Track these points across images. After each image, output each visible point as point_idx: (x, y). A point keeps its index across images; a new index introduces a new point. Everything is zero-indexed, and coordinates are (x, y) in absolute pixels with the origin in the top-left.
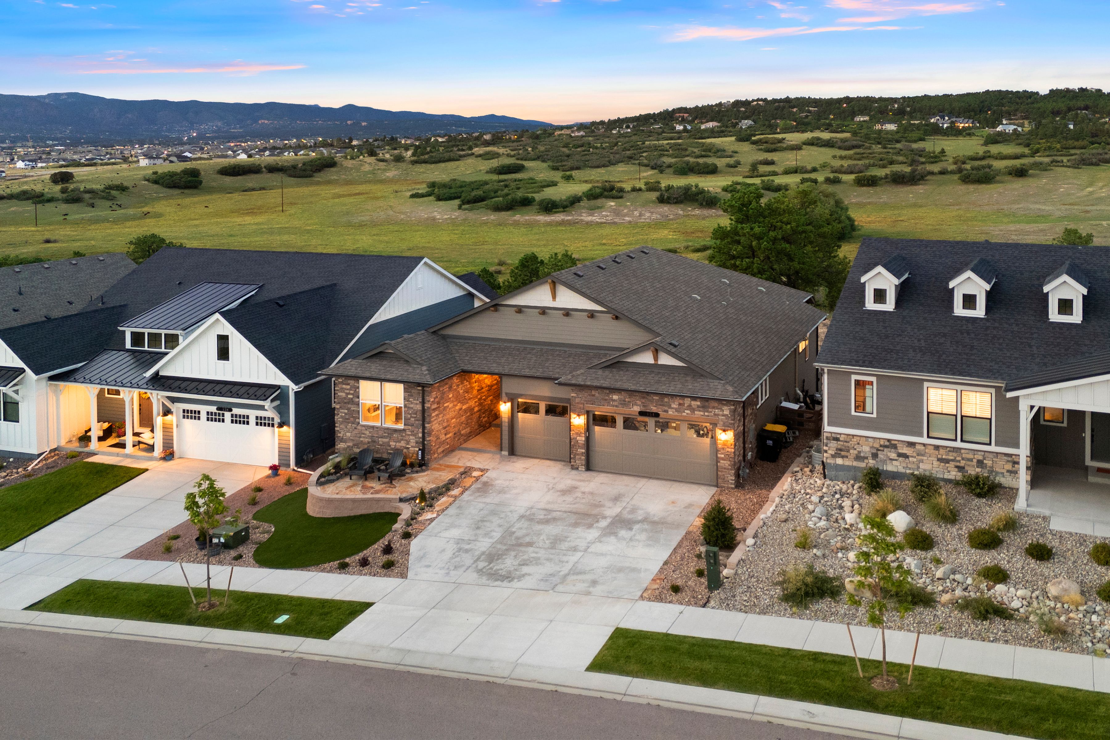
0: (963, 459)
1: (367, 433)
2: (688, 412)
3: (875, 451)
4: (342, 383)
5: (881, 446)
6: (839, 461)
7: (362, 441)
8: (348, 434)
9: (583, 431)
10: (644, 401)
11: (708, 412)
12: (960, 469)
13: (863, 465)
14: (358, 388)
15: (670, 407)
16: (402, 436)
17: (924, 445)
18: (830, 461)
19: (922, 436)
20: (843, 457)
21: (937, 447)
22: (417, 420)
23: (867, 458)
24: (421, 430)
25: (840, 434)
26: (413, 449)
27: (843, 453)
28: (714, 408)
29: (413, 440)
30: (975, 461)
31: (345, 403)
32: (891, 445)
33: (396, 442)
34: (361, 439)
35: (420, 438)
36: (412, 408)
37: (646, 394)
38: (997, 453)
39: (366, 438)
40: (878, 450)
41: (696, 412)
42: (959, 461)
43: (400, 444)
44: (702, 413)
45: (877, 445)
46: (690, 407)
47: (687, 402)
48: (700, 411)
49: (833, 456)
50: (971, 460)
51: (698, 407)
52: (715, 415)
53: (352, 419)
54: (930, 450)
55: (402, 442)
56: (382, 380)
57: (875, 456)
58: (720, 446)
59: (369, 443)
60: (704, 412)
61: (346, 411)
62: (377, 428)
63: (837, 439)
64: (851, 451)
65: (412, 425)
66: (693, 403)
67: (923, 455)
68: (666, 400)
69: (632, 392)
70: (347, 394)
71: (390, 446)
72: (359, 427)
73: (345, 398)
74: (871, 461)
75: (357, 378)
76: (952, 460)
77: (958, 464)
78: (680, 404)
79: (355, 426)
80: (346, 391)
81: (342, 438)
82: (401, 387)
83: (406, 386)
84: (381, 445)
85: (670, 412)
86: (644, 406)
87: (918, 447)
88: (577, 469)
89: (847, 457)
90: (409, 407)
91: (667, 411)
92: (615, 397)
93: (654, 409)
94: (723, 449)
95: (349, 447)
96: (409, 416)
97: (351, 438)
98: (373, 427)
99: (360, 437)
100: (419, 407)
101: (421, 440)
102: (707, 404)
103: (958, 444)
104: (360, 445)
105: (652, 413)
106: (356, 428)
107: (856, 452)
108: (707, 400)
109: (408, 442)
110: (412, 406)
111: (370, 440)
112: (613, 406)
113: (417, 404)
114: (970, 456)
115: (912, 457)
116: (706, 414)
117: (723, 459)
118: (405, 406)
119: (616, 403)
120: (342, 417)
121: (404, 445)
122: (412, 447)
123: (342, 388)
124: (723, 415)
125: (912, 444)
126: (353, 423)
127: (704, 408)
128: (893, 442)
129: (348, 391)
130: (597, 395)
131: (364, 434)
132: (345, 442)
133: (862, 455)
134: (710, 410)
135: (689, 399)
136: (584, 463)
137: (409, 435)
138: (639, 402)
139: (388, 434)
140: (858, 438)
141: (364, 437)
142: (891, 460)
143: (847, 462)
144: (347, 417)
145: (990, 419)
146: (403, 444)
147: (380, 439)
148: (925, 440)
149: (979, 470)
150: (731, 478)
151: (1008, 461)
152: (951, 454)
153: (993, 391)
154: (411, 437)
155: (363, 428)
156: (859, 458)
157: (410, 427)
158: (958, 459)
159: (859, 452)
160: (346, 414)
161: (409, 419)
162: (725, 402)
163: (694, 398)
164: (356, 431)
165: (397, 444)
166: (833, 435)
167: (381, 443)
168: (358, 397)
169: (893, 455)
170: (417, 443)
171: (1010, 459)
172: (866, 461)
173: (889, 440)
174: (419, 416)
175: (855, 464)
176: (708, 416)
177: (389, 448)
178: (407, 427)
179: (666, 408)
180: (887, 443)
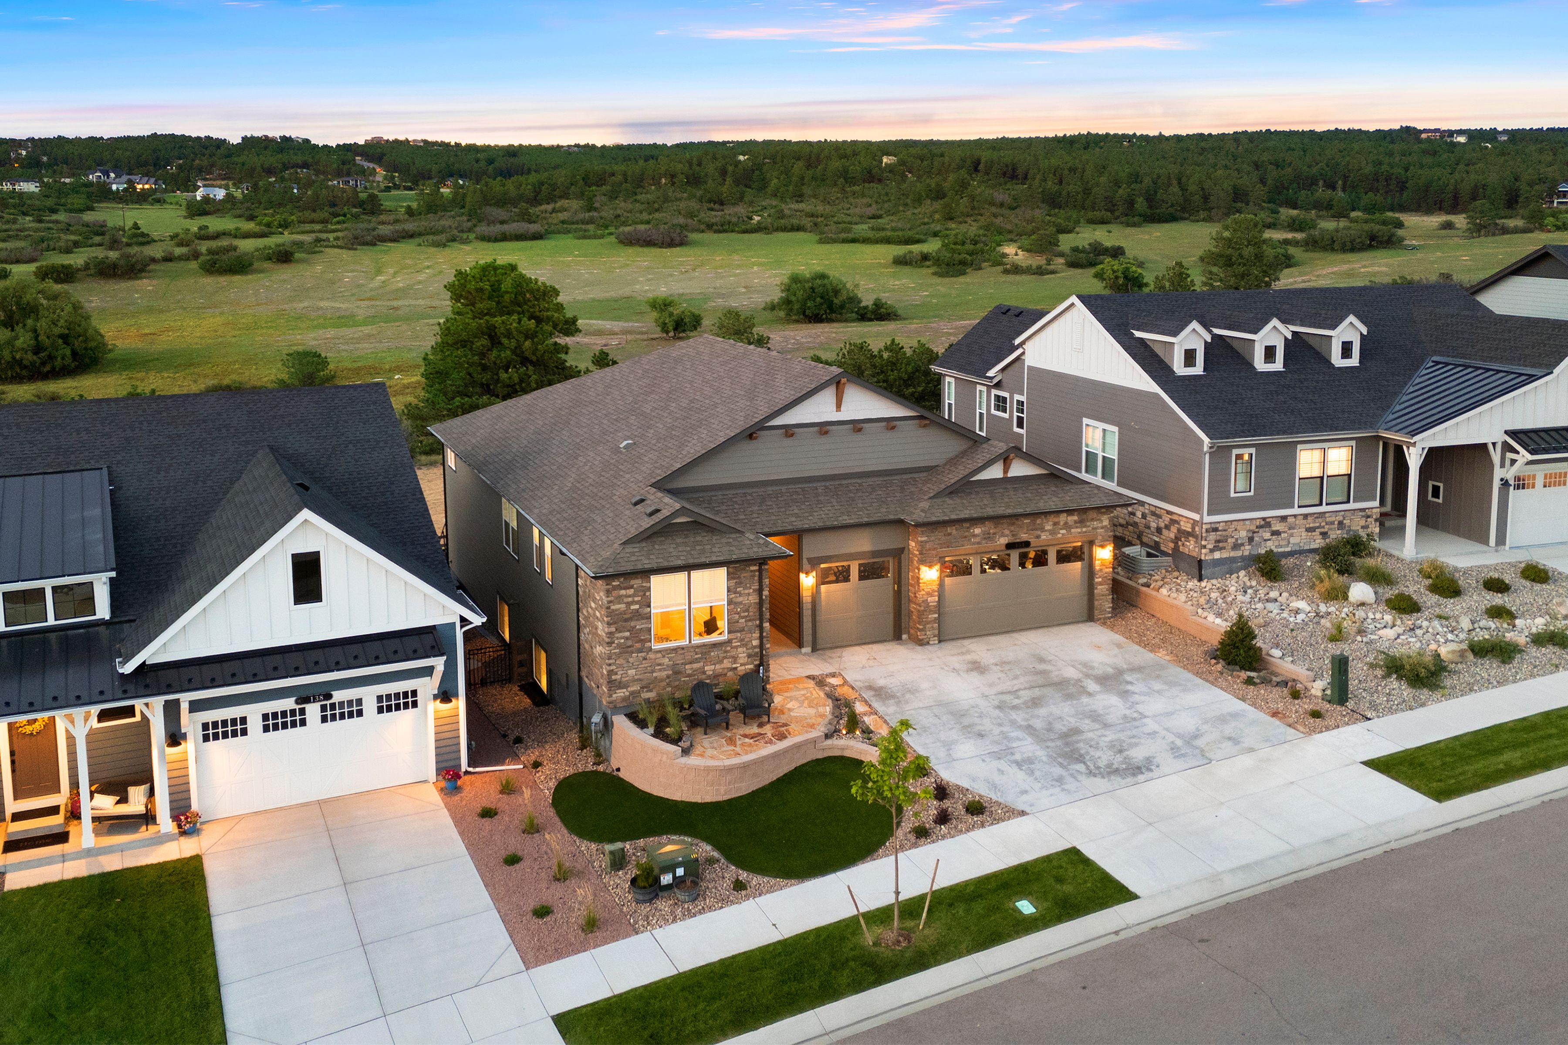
0: (1327, 524)
1: (666, 661)
2: (1064, 531)
3: (1250, 535)
4: (620, 588)
5: (1257, 527)
6: (1217, 555)
7: (656, 678)
8: (632, 672)
9: (935, 587)
10: (1012, 528)
11: (1085, 526)
12: (1324, 535)
13: (1239, 553)
14: (649, 589)
15: (1043, 529)
16: (726, 652)
17: (1295, 516)
18: (1208, 557)
19: (1293, 507)
20: (1221, 549)
21: (1306, 516)
22: (750, 620)
23: (1242, 545)
24: (757, 635)
25: (1219, 522)
26: (743, 668)
27: (1221, 545)
28: (1092, 520)
29: (742, 656)
30: (1336, 523)
31: (626, 620)
32: (1266, 523)
33: (714, 664)
34: (655, 675)
35: (755, 647)
36: (741, 603)
37: (1014, 518)
38: (1354, 510)
39: (665, 670)
40: (1254, 532)
41: (1073, 530)
42: (1323, 527)
43: (722, 666)
44: (1079, 530)
45: (1253, 528)
46: (1067, 526)
47: (1063, 518)
48: (1077, 527)
49: (1212, 551)
50: (1332, 523)
51: (1076, 522)
52: (1094, 529)
53: (638, 645)
54: (1300, 521)
55: (725, 661)
56: (688, 568)
57: (1251, 540)
58: (1097, 568)
59: (668, 677)
60: (1082, 528)
61: (627, 634)
62: (683, 649)
63: (1216, 530)
64: (1230, 540)
65: (742, 630)
66: (1070, 518)
67: (1294, 528)
68: (1039, 521)
69: (996, 519)
70: (629, 604)
71: (704, 673)
72: (651, 656)
73: (625, 613)
74: (1247, 547)
75: (646, 573)
76: (1318, 527)
77: (1322, 530)
78: (1055, 524)
79: (643, 654)
80: (626, 600)
81: (620, 682)
82: (721, 573)
83: (731, 570)
84: (689, 676)
85: (1043, 537)
86: (1013, 535)
87: (1290, 520)
88: (928, 643)
89: (1224, 548)
90: (736, 603)
91: (1038, 537)
92: (977, 531)
93: (1024, 537)
94: (1101, 570)
95: (632, 693)
96: (737, 616)
97: (636, 677)
98: (675, 650)
99: (653, 672)
100: (753, 599)
101: (757, 650)
102: (1084, 517)
103: (1324, 508)
104: (651, 686)
105: (1021, 543)
106: (645, 659)
107: (1233, 540)
108: (1084, 511)
109: (735, 659)
110: (740, 599)
111: (671, 672)
112: (974, 544)
113: (749, 594)
114: (1333, 519)
115: (1284, 532)
116: (1084, 530)
117: (1100, 584)
118: (730, 602)
119: (978, 539)
120: (619, 646)
121: (729, 665)
122: (742, 665)
123: (620, 597)
124: (1102, 528)
125: (1284, 518)
126: (640, 651)
127: (1081, 522)
128: (1268, 520)
129: (630, 599)
130: (954, 532)
131: (659, 665)
132: (626, 687)
133: (1239, 542)
134: (1088, 524)
135: (1065, 515)
136: (936, 632)
137: (737, 647)
138: (1007, 532)
139: (702, 654)
140: (1235, 523)
141: (660, 670)
142: (1265, 540)
143: (1225, 554)
144: (629, 643)
145: (1349, 476)
146: (727, 664)
147: (687, 667)
148: (1296, 511)
149: (1339, 532)
150: (1108, 605)
151: (1363, 516)
152: (1317, 520)
153: (1353, 443)
154: (740, 650)
155: (659, 655)
156: (1236, 546)
157: (739, 635)
158: (1323, 524)
159: (1237, 540)
160: (627, 638)
161: (738, 622)
162: (1104, 510)
163: (1070, 512)
164: (645, 664)
165: (718, 666)
166: (1213, 526)
167: (690, 672)
168: (649, 606)
169: (1267, 535)
170: (749, 656)
171: (1363, 514)
172: (1242, 548)
173: (1264, 519)
174: (753, 611)
175: (1233, 554)
176: (1085, 532)
177: (704, 676)
178: (732, 636)
179: (1039, 533)
180: (1263, 523)
